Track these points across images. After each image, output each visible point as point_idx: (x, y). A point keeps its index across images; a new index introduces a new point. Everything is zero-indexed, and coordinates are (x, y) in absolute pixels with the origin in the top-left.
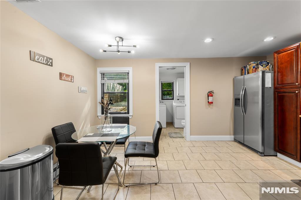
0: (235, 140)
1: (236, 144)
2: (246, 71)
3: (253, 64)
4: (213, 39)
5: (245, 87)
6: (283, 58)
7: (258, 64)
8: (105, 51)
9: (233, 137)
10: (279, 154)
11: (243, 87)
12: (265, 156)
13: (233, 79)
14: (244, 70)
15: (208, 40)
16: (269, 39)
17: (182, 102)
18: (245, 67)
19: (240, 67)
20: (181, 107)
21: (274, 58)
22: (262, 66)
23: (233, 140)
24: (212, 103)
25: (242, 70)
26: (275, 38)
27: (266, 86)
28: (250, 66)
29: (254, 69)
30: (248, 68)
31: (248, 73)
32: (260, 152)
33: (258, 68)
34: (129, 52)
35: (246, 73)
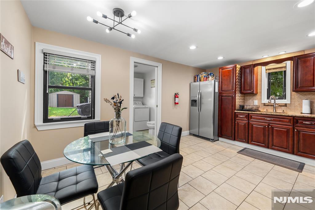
0: (191, 134)
1: (192, 137)
2: (199, 79)
3: (204, 74)
4: (197, 47)
5: (200, 91)
6: (225, 73)
7: (208, 75)
8: (96, 22)
9: (188, 131)
10: (220, 139)
11: (199, 91)
12: (214, 141)
13: (189, 84)
14: (197, 77)
15: (193, 47)
16: (220, 58)
17: (137, 104)
18: (198, 76)
19: (194, 75)
20: (140, 109)
21: (220, 72)
22: (211, 76)
23: (189, 134)
24: (178, 103)
25: (195, 77)
26: (224, 58)
27: (216, 91)
28: (202, 75)
29: (205, 78)
30: (200, 76)
31: (200, 80)
32: (212, 139)
33: (209, 77)
34: (129, 35)
35: (199, 80)
